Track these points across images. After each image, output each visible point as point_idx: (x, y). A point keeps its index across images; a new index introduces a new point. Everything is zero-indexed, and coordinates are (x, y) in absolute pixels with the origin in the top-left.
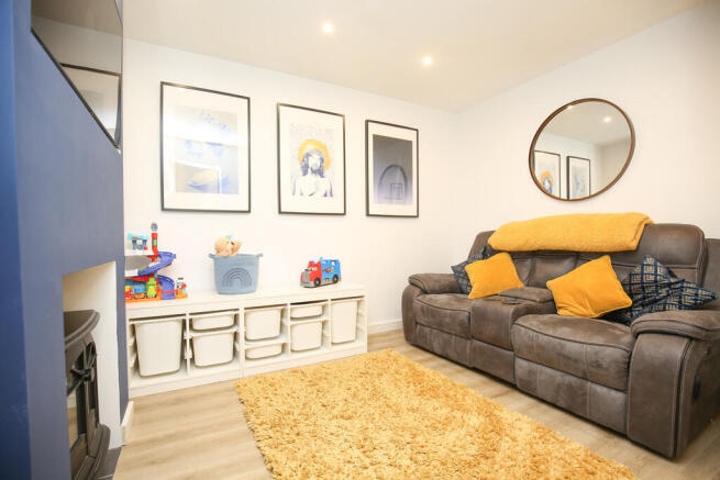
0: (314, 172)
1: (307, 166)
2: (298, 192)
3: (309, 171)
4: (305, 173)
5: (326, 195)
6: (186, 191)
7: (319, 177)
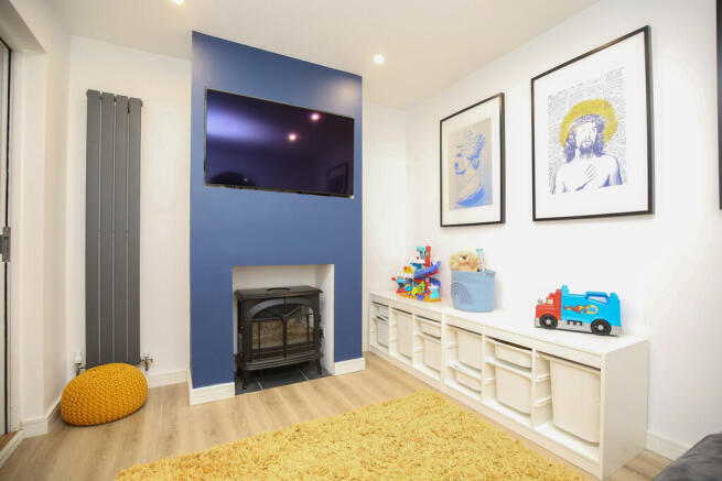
0: (584, 151)
1: (574, 146)
2: (559, 188)
3: (577, 152)
4: (570, 157)
5: (607, 184)
6: (456, 208)
7: (594, 157)
